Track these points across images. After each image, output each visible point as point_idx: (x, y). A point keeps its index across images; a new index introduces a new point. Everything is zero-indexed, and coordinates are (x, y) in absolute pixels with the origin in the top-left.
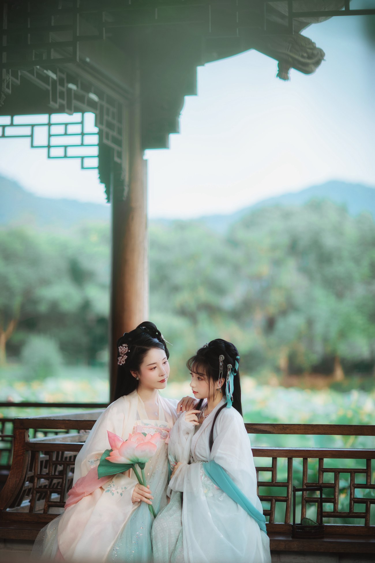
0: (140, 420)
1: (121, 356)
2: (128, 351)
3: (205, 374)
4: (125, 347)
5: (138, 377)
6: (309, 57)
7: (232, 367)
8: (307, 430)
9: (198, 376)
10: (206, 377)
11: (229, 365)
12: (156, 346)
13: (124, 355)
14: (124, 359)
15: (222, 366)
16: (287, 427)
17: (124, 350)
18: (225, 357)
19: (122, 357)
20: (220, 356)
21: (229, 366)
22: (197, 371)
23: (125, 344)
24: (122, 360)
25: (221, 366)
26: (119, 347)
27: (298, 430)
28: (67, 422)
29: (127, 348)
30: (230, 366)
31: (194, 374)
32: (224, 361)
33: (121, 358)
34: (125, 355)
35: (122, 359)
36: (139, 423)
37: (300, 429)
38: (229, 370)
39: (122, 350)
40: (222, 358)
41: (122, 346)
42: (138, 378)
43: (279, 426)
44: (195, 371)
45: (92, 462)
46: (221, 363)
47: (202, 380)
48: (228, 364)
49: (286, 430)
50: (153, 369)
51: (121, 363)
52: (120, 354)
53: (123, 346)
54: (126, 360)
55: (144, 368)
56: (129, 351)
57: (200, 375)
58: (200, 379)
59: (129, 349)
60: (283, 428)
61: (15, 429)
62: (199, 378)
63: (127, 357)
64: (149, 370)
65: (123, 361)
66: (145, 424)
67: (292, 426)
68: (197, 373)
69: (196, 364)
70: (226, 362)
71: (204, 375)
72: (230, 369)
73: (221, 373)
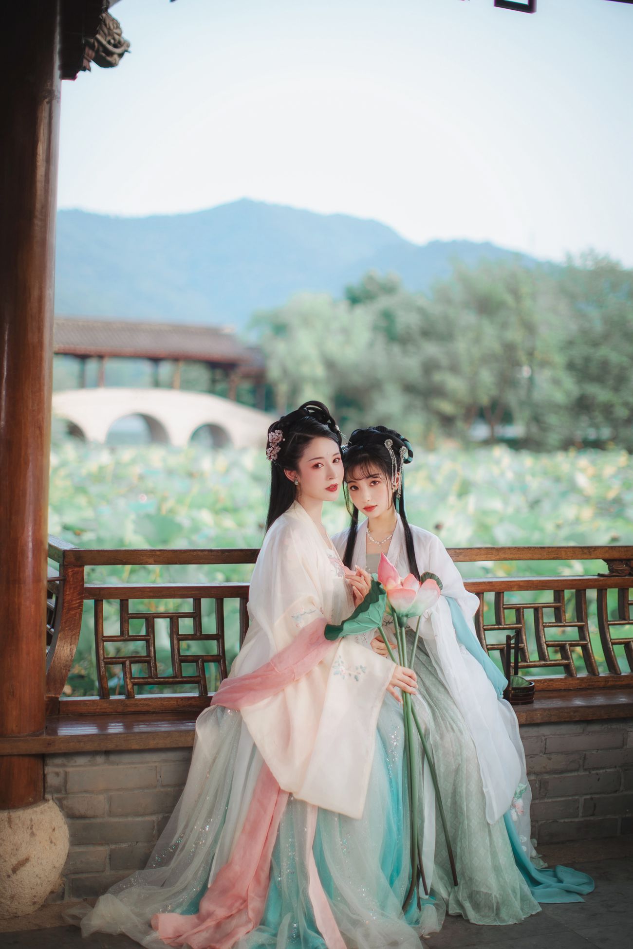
1: (271, 446)
2: (282, 440)
4: (278, 434)
5: (297, 480)
6: (115, 46)
12: (324, 434)
13: (277, 446)
14: (276, 452)
17: (276, 438)
19: (273, 448)
21: (404, 449)
23: (278, 430)
24: (272, 454)
28: (158, 553)
29: (281, 435)
31: (363, 482)
33: (271, 449)
35: (273, 452)
37: (480, 555)
39: (274, 437)
40: (389, 443)
42: (297, 482)
47: (379, 483)
49: (458, 556)
51: (270, 458)
52: (270, 443)
53: (275, 432)
54: (278, 454)
55: (304, 465)
56: (284, 440)
59: (283, 437)
61: (63, 568)
63: (280, 448)
64: (312, 468)
65: (274, 455)
73: (394, 466)
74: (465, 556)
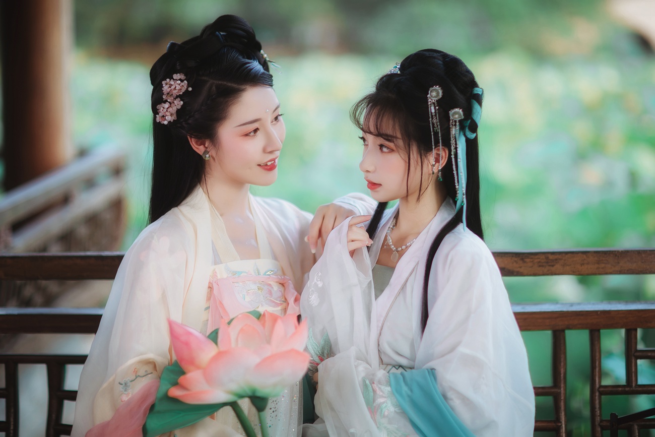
0: (221, 263)
1: (166, 101)
2: (186, 90)
3: (399, 135)
4: (179, 82)
5: (209, 153)
7: (463, 117)
8: (603, 265)
9: (381, 141)
10: (400, 142)
11: (453, 111)
13: (175, 99)
14: (173, 110)
15: (436, 115)
16: (556, 259)
17: (178, 88)
18: (443, 92)
19: (170, 103)
20: (431, 89)
21: (455, 113)
22: (377, 128)
23: (178, 74)
24: (168, 114)
25: (434, 114)
26: (164, 82)
27: (582, 264)
29: (186, 82)
30: (457, 114)
31: (370, 138)
32: (439, 102)
33: (167, 105)
34: (179, 99)
35: (170, 109)
36: (222, 272)
37: (588, 264)
38: (455, 125)
39: (173, 87)
40: (435, 94)
41: (171, 78)
42: (208, 156)
43: (537, 257)
44: (372, 129)
45: (126, 384)
46: (433, 108)
47: (392, 151)
48: (453, 108)
49: (553, 266)
50: (252, 134)
51: (165, 120)
52: (164, 97)
53: (174, 79)
54: (178, 111)
55: (228, 131)
56: (190, 89)
57: (384, 139)
58: (385, 150)
59: (188, 86)
60: (547, 262)
62: (381, 146)
63: (182, 103)
64: (241, 138)
66: (234, 273)
67: (567, 256)
68: (379, 134)
69: (375, 111)
70: (445, 105)
71: (396, 138)
72: (458, 124)
73: (436, 134)
74: (564, 265)
